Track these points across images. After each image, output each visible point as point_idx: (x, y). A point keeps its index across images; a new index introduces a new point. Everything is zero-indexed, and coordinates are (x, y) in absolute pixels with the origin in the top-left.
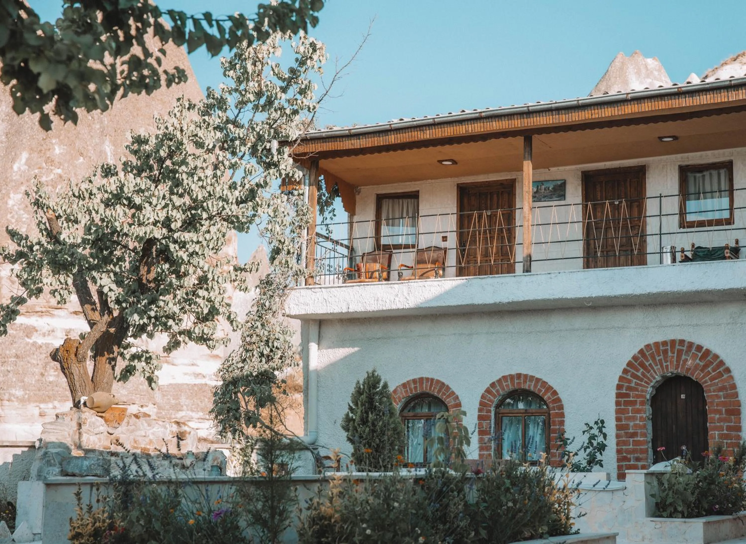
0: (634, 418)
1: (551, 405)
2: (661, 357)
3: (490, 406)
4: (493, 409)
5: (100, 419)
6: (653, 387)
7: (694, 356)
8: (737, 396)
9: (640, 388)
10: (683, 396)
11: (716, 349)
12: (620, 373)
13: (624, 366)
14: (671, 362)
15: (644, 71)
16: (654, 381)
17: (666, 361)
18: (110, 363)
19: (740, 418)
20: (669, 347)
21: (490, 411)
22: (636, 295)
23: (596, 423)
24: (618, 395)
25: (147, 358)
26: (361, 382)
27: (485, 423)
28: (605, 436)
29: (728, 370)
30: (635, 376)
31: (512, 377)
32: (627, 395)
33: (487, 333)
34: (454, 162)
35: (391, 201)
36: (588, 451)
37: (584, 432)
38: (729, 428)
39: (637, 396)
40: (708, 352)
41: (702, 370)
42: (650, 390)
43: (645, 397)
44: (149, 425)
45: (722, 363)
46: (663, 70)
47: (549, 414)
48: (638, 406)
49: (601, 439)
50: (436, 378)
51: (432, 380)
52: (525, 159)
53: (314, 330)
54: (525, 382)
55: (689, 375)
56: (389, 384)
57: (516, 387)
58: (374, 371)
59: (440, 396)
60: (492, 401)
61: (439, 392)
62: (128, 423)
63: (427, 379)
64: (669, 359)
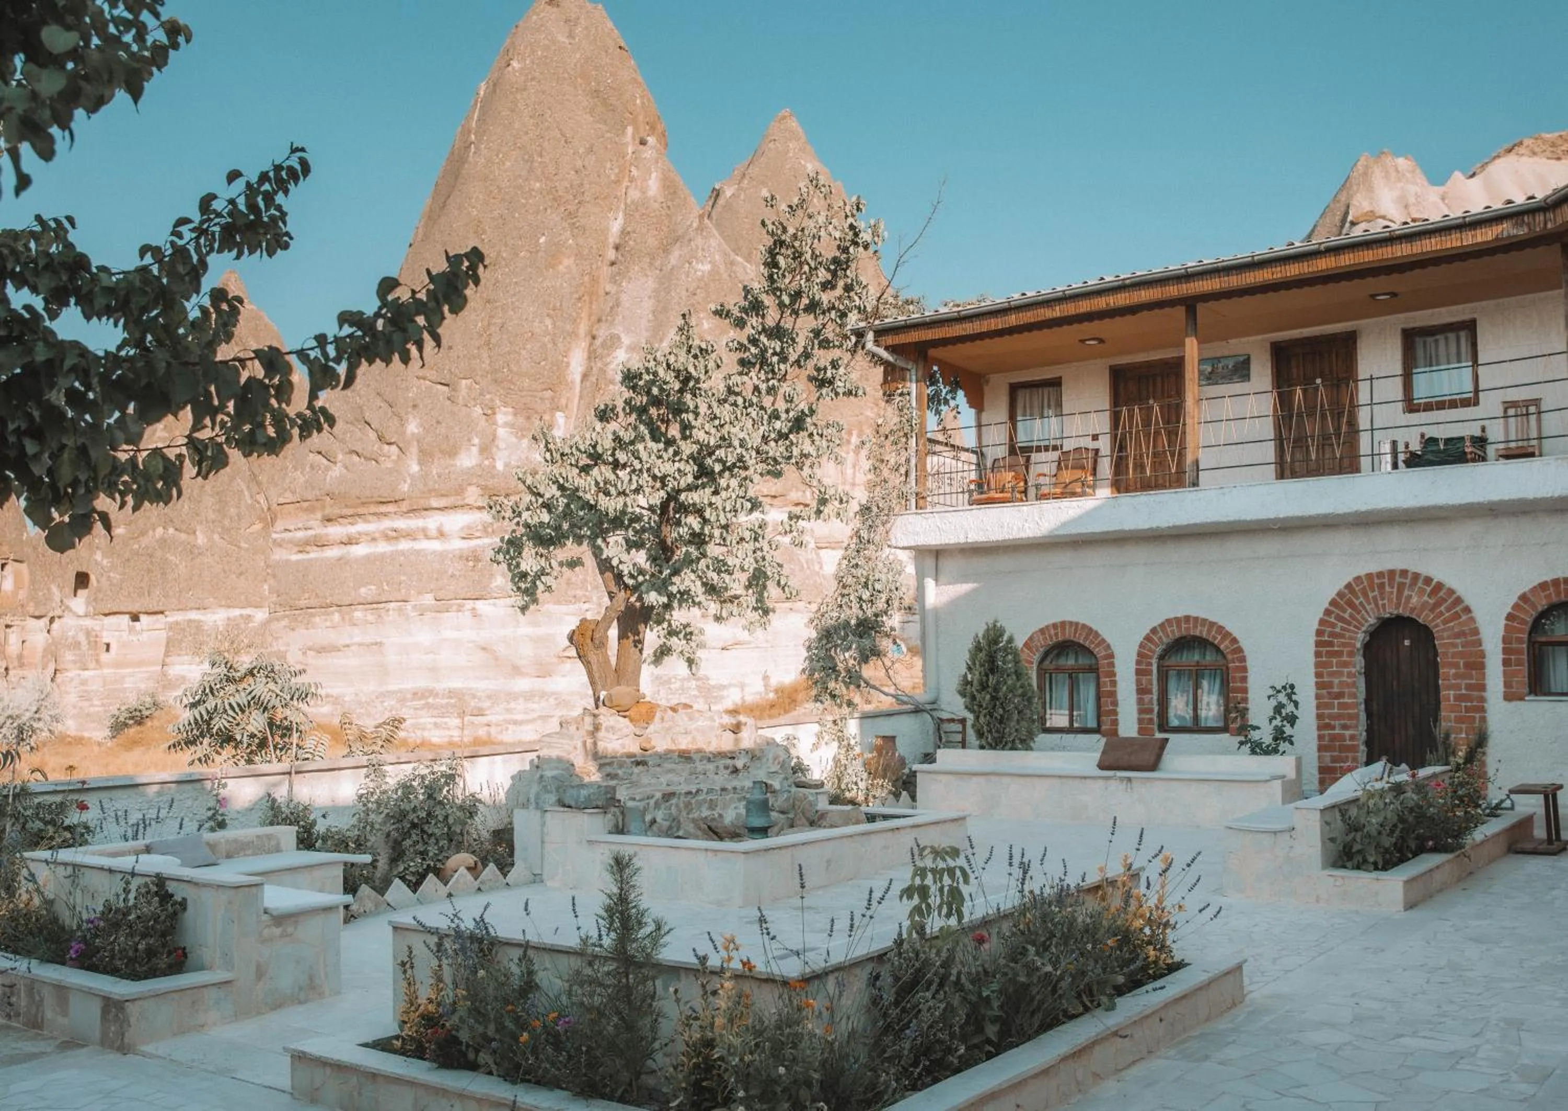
0: (1340, 674)
1: (1230, 657)
2: (1376, 593)
3: (1151, 658)
4: (1154, 662)
5: (621, 719)
6: (1365, 632)
7: (1422, 592)
8: (1480, 645)
9: (1347, 634)
10: (1407, 643)
11: (1450, 581)
12: (1321, 615)
13: (1326, 605)
14: (1390, 600)
15: (1393, 174)
16: (1367, 625)
17: (1383, 599)
18: (636, 646)
19: (1484, 674)
20: (1386, 580)
21: (1150, 664)
22: (1338, 515)
23: (1284, 688)
24: (1318, 644)
25: (686, 635)
26: (980, 635)
27: (1144, 679)
28: (1296, 704)
29: (1467, 610)
30: (1340, 619)
31: (1178, 620)
32: (1330, 644)
33: (1145, 564)
34: (1101, 341)
35: (1028, 391)
36: (1275, 723)
37: (1269, 697)
38: (1469, 687)
39: (1344, 645)
40: (1440, 586)
41: (1432, 610)
42: (1361, 636)
43: (1354, 646)
44: (691, 719)
45: (1459, 600)
46: (1418, 171)
47: (1228, 668)
48: (1345, 658)
49: (1290, 708)
50: (1082, 621)
51: (1077, 624)
52: (1187, 335)
53: (930, 562)
54: (1195, 627)
55: (1414, 616)
56: (1016, 637)
57: (1184, 633)
58: (996, 621)
59: (1087, 644)
60: (1154, 652)
61: (1086, 639)
62: (662, 719)
63: (1071, 623)
64: (1386, 595)
